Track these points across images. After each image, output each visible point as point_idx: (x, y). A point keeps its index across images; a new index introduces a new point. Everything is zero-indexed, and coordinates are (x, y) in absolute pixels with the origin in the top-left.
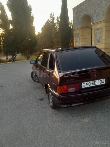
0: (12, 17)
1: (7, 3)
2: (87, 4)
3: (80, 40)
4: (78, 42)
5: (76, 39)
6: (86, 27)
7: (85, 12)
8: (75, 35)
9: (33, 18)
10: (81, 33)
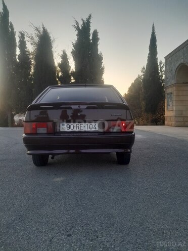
0: (75, 68)
1: (72, 51)
2: (185, 49)
3: (174, 102)
4: (171, 105)
5: (168, 101)
6: (184, 83)
7: (182, 61)
8: (166, 96)
9: (103, 69)
10: (175, 92)
